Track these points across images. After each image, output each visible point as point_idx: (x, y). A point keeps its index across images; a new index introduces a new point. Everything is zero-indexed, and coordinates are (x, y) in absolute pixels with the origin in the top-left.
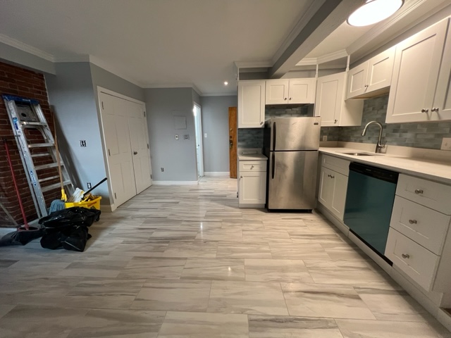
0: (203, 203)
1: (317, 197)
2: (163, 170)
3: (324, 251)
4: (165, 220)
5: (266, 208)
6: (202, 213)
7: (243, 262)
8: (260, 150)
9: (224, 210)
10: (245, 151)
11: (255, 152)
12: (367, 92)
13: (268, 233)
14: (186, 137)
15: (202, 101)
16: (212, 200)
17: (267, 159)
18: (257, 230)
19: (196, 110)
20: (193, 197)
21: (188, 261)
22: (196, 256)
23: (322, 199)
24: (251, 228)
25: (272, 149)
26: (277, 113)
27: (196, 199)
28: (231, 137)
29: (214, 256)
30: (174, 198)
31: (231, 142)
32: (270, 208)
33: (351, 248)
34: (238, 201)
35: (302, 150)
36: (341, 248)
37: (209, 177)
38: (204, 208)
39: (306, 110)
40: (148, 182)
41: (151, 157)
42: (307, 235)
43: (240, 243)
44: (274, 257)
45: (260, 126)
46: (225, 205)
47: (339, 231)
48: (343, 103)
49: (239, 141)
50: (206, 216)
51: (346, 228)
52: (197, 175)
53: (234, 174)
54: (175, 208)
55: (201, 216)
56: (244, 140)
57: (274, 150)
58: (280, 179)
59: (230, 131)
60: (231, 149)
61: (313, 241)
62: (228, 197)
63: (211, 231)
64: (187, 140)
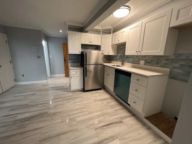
0: (51, 92)
1: (103, 83)
2: (23, 76)
3: (108, 105)
5: (84, 90)
6: (51, 97)
7: (76, 120)
8: (79, 64)
9: (63, 94)
10: (72, 65)
11: (77, 65)
12: (119, 43)
13: (85, 102)
14: (39, 57)
15: (47, 38)
16: (57, 90)
17: (83, 68)
18: (81, 101)
19: (44, 43)
20: (45, 89)
21: (44, 128)
22: (49, 124)
23: (105, 84)
24: (78, 101)
25: (85, 64)
26: (86, 48)
27: (47, 90)
28: (64, 58)
29: (60, 121)
30: (32, 91)
31: (65, 60)
33: (116, 102)
34: (70, 88)
35: (96, 64)
36: (113, 103)
37: (54, 77)
38: (52, 94)
39: (98, 48)
40: (13, 84)
41: (14, 68)
42: (100, 100)
43: (73, 110)
44: (89, 113)
45: (79, 53)
46: (64, 91)
47: (112, 95)
48: (111, 46)
49: (69, 60)
50: (54, 99)
51: (114, 94)
52: (47, 77)
53: (67, 75)
54: (33, 98)
55: (50, 99)
56: (72, 60)
57: (86, 65)
58: (89, 77)
59: (64, 55)
60: (65, 63)
61: (104, 102)
62: (65, 87)
63: (57, 107)
64: (39, 59)
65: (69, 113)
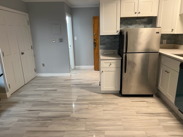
0: (74, 90)
1: (157, 85)
2: (43, 65)
3: (160, 125)
4: (48, 104)
5: (120, 94)
6: (74, 98)
7: (104, 133)
8: (116, 51)
9: (90, 96)
10: (105, 52)
11: (113, 53)
13: (121, 112)
14: (61, 40)
16: (82, 88)
17: (121, 58)
18: (114, 110)
20: (67, 85)
21: (65, 133)
22: (71, 129)
23: (161, 88)
24: (109, 109)
25: (125, 51)
27: (69, 86)
28: (94, 40)
29: (84, 129)
30: (53, 86)
31: (95, 43)
32: (123, 93)
33: (178, 122)
34: (100, 88)
35: (147, 52)
36: (172, 122)
37: (79, 69)
38: (75, 93)
40: (33, 75)
41: (35, 56)
42: (149, 113)
43: (102, 120)
44: (125, 129)
45: (117, 34)
46: (91, 91)
47: (171, 110)
48: (178, 17)
49: (101, 44)
50: (78, 100)
51: (176, 109)
52: (70, 68)
53: (97, 68)
54: (54, 95)
55: (73, 100)
56: (104, 44)
57: (126, 53)
58: (130, 73)
59: (94, 35)
60: (94, 49)
61: (153, 117)
62: (93, 85)
63: (81, 111)
64: (61, 43)
65: (96, 123)
